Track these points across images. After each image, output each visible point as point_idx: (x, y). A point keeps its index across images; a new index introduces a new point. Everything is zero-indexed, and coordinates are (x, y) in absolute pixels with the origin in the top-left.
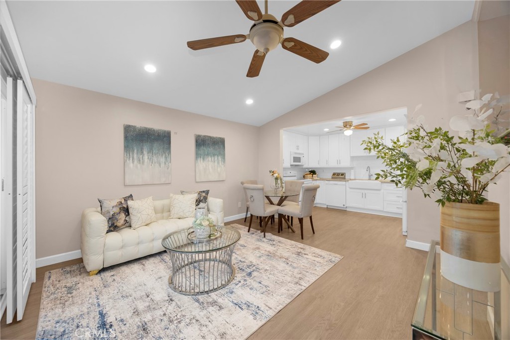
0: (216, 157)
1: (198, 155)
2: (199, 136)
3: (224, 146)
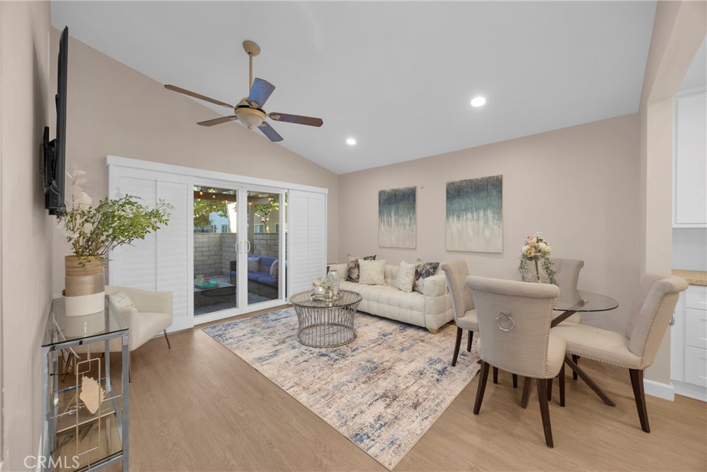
1: (450, 212)
2: (453, 184)
3: (500, 191)
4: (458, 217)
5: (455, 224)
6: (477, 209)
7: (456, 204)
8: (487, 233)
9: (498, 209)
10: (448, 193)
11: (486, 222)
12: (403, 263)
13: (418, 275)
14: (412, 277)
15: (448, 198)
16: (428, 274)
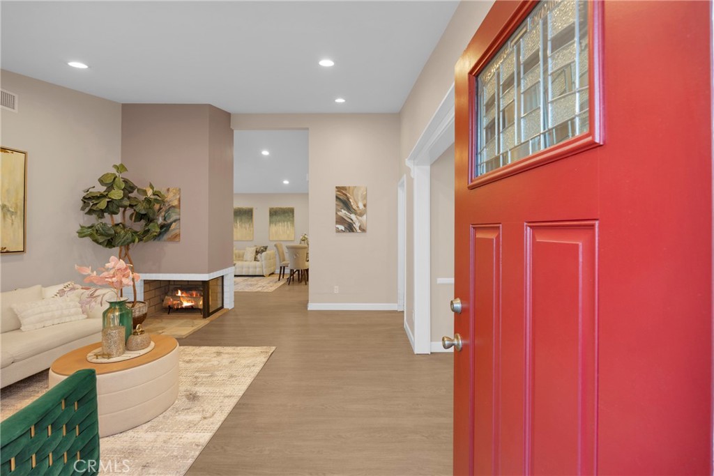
0: (286, 223)
1: (271, 222)
2: (273, 209)
3: (293, 214)
4: (275, 225)
5: (274, 228)
6: (284, 221)
7: (275, 218)
8: (288, 232)
9: (293, 222)
10: (270, 213)
11: (288, 227)
12: (247, 248)
13: (257, 252)
14: (254, 254)
15: (270, 216)
16: (263, 251)
